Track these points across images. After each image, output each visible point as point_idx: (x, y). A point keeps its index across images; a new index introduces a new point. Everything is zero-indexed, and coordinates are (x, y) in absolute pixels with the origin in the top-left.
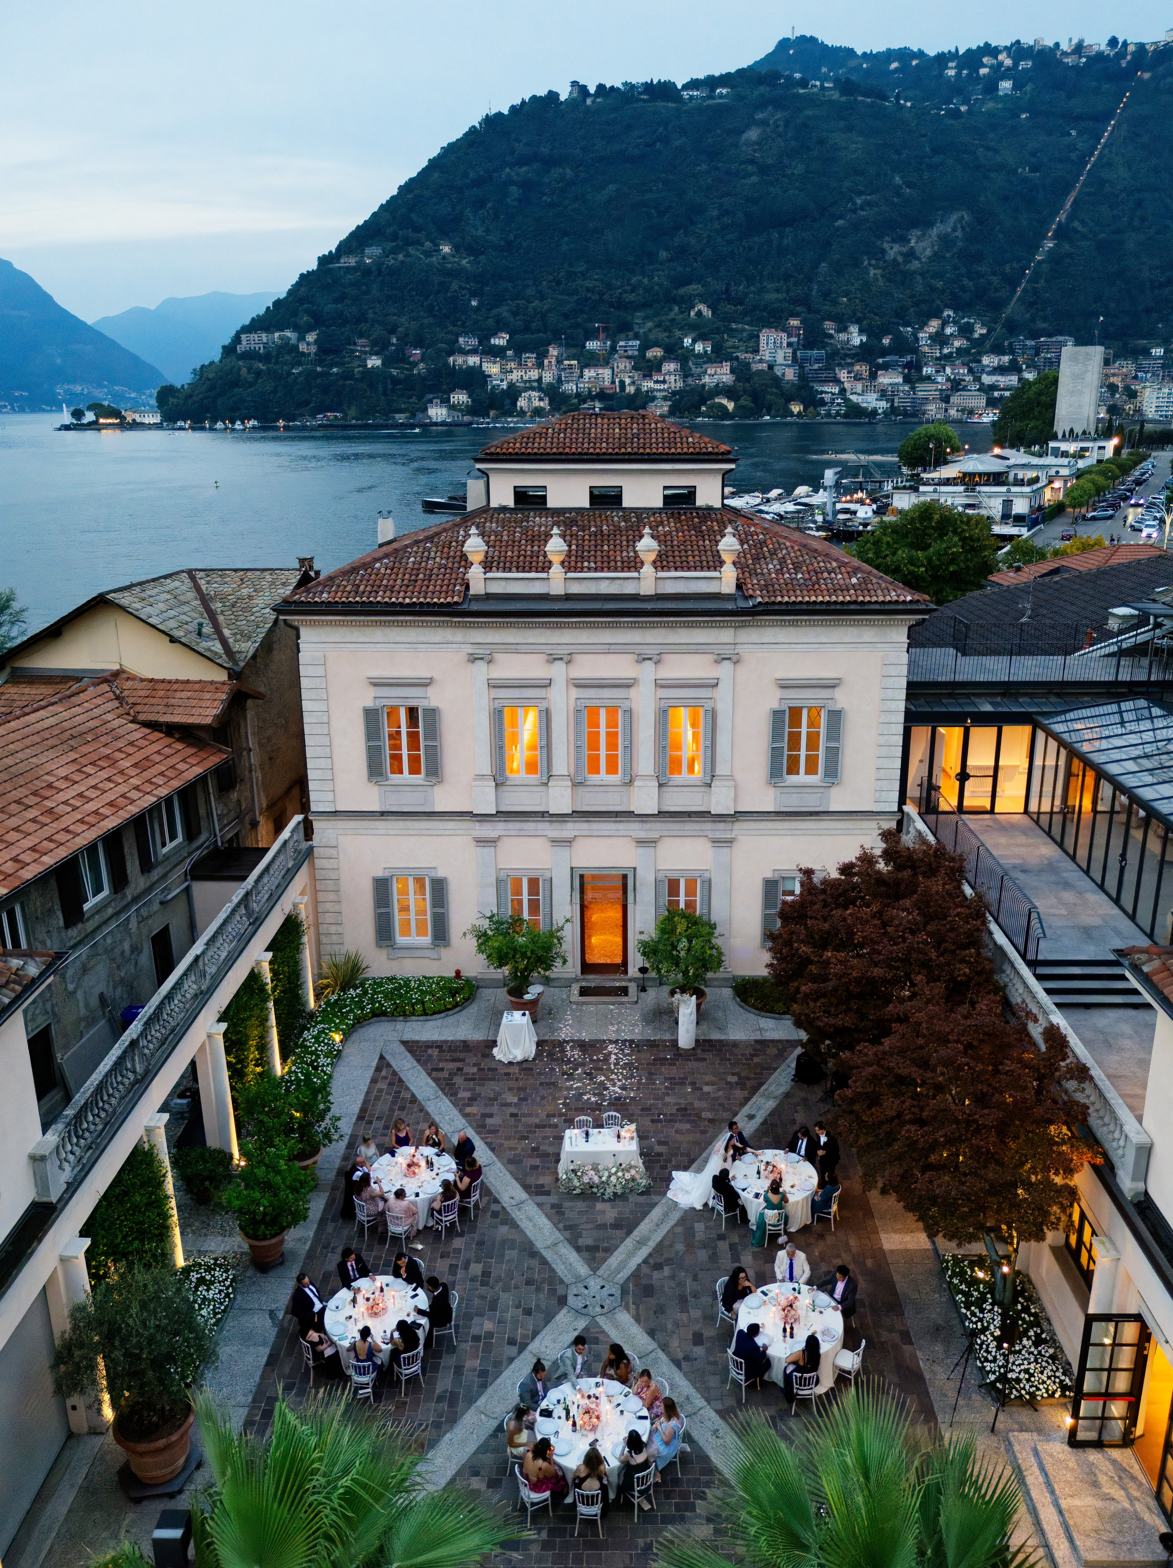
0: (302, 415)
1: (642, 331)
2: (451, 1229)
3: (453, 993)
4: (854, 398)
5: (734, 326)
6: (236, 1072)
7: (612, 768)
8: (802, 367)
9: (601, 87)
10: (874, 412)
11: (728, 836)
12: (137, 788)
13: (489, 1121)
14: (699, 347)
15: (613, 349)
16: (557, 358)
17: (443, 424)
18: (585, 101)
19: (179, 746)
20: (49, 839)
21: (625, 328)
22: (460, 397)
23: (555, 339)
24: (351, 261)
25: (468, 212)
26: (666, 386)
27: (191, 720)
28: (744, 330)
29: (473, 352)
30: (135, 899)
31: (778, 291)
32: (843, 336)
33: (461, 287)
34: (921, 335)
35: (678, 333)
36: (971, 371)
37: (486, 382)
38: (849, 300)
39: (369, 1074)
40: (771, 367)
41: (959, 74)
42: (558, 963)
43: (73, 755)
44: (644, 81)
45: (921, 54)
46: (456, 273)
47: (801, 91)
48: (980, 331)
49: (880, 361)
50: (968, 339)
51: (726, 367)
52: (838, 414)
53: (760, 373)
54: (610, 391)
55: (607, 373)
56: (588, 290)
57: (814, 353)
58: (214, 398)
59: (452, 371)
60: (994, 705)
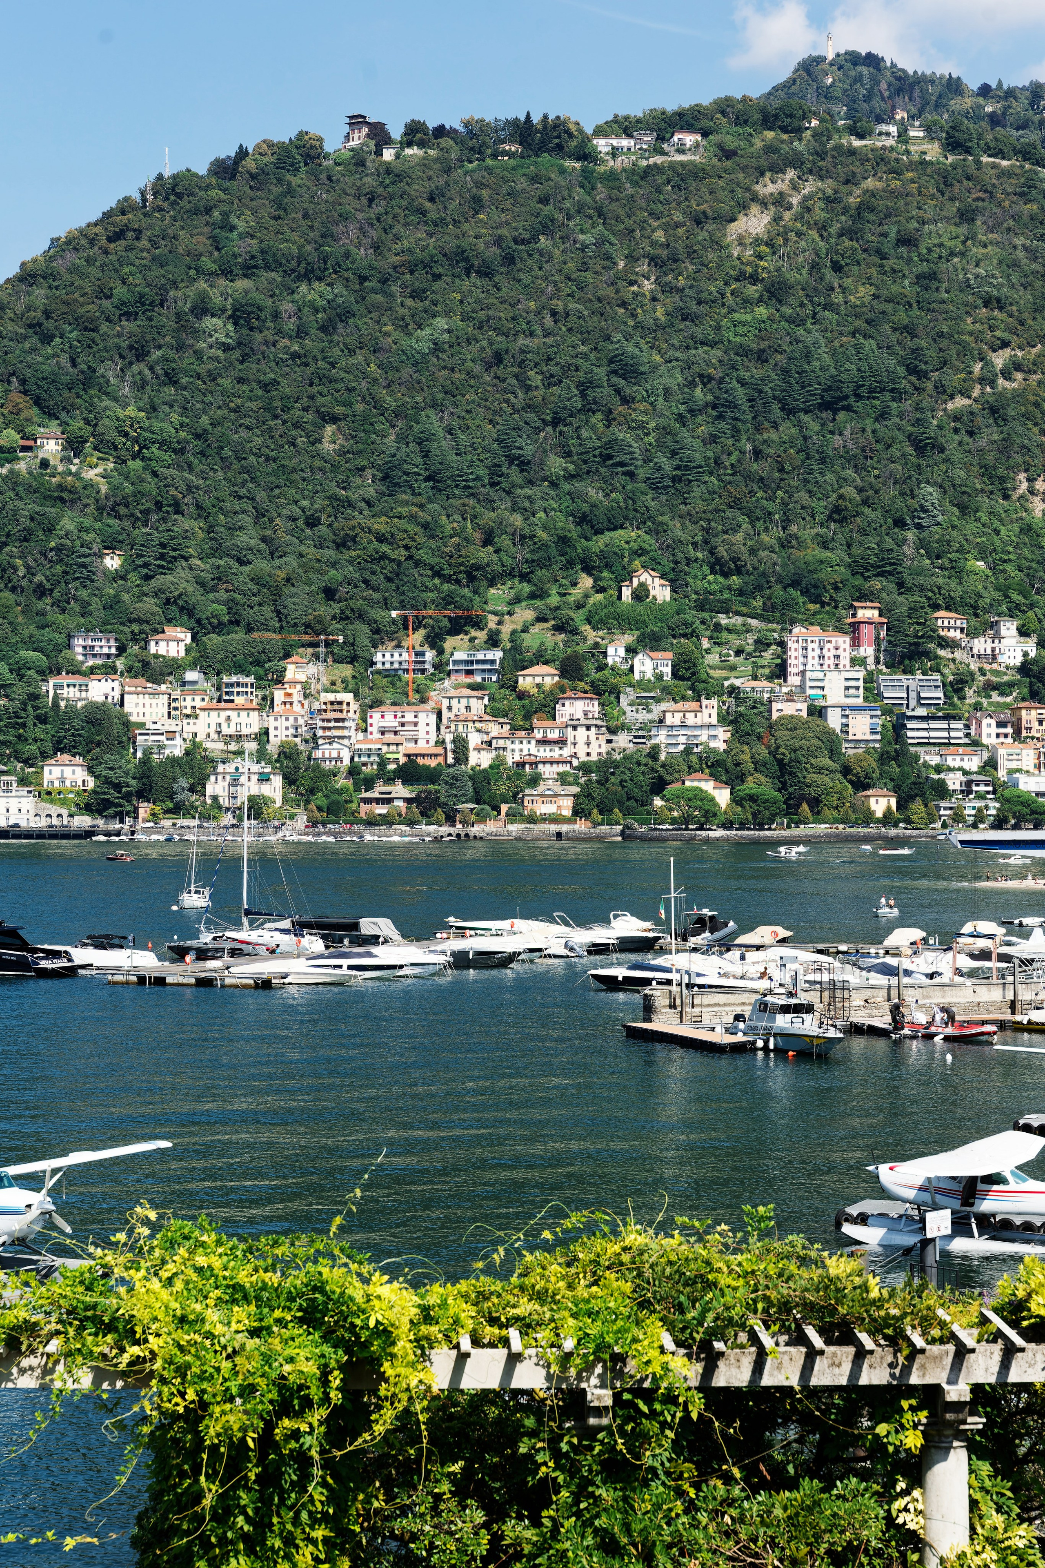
5: (724, 620)
8: (887, 712)
9: (415, 127)
14: (644, 666)
15: (440, 668)
16: (306, 685)
17: (24, 831)
18: (379, 153)
21: (465, 620)
22: (67, 772)
23: (303, 644)
25: (107, 370)
26: (567, 752)
28: (751, 629)
29: (104, 670)
31: (825, 544)
32: (981, 645)
33: (82, 529)
35: (592, 635)
37: (130, 736)
38: (993, 567)
40: (815, 712)
44: (511, 116)
46: (69, 497)
47: (857, 143)
52: (980, 816)
53: (791, 724)
54: (433, 763)
55: (426, 720)
56: (381, 539)
57: (916, 681)
59: (52, 714)
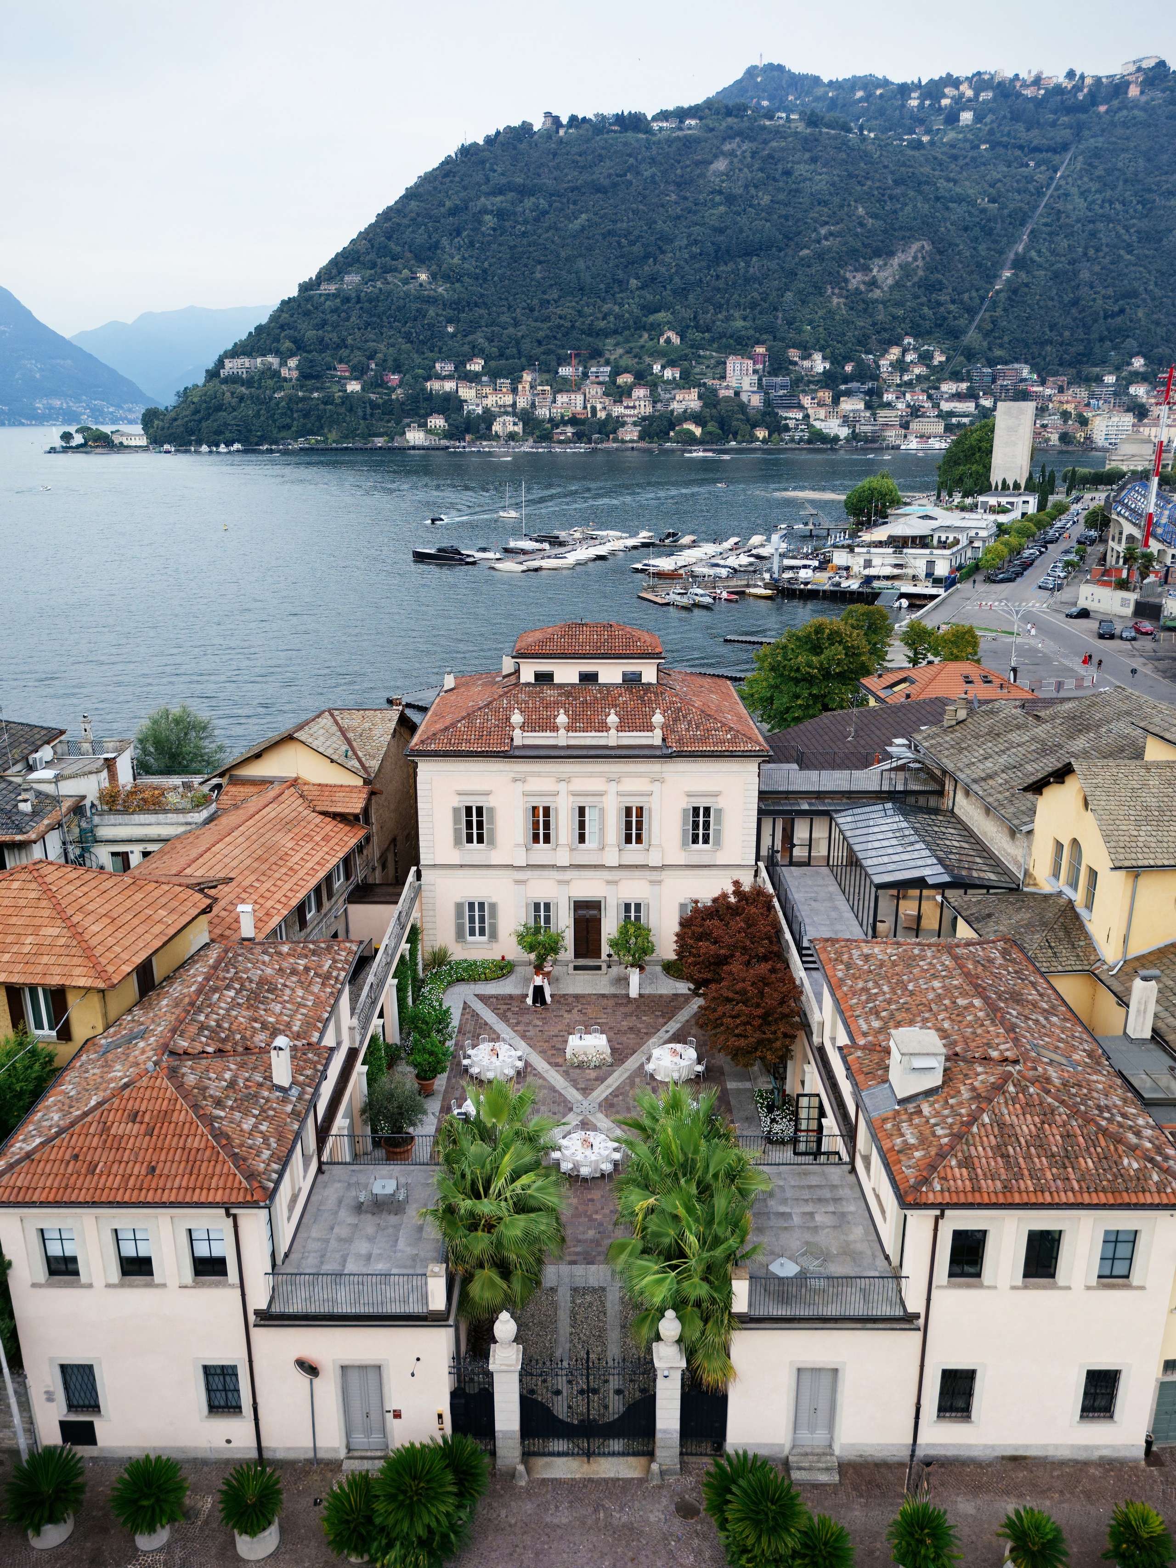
0: (285, 439)
1: (612, 357)
3: (501, 969)
4: (818, 425)
5: (701, 353)
6: (399, 1005)
8: (766, 393)
9: (573, 118)
10: (836, 439)
11: (659, 878)
12: (327, 853)
14: (668, 374)
16: (531, 383)
17: (421, 447)
18: (558, 132)
19: (341, 826)
21: (596, 354)
22: (437, 422)
23: (529, 366)
24: (332, 288)
25: (444, 241)
26: (636, 412)
27: (347, 810)
28: (712, 357)
29: (449, 377)
30: (325, 915)
31: (745, 319)
32: (806, 364)
33: (437, 314)
34: (882, 362)
35: (648, 360)
36: (930, 397)
37: (461, 408)
38: (814, 329)
39: (460, 1011)
40: (737, 394)
41: (921, 106)
42: (562, 951)
43: (290, 834)
45: (886, 83)
46: (432, 300)
47: (768, 123)
48: (939, 358)
49: (843, 387)
50: (928, 366)
51: (694, 393)
52: (801, 440)
53: (727, 399)
54: (582, 417)
55: (580, 398)
56: (560, 317)
57: (779, 380)
58: (200, 421)
59: (430, 397)
60: (810, 804)
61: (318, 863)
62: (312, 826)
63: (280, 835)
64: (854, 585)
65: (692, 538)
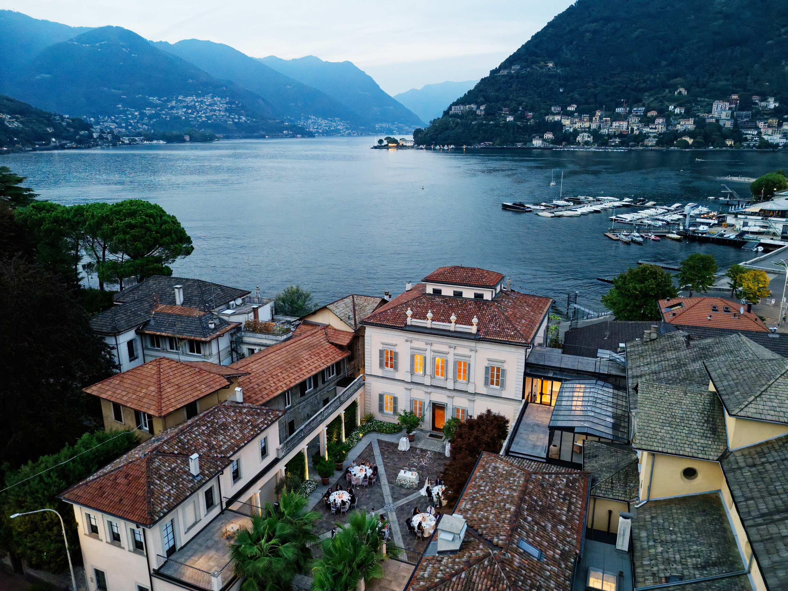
0: (474, 143)
2: (366, 487)
3: (395, 429)
4: (766, 137)
5: (699, 99)
6: (329, 439)
7: (442, 375)
8: (736, 120)
10: (777, 145)
11: (473, 399)
12: (323, 363)
13: (388, 464)
14: (677, 111)
15: (630, 112)
16: (600, 116)
17: (539, 148)
19: (337, 350)
20: (299, 376)
21: (638, 101)
22: (549, 136)
23: (600, 108)
24: (505, 72)
25: (564, 47)
26: (656, 131)
27: (341, 344)
28: (705, 101)
29: (558, 114)
30: (320, 390)
31: (727, 80)
32: (763, 104)
33: (556, 83)
35: (666, 103)
37: (562, 129)
38: (770, 84)
39: (366, 446)
40: (717, 121)
43: (310, 352)
46: (552, 76)
49: (786, 117)
51: (691, 121)
52: (754, 146)
53: (710, 123)
54: (625, 133)
55: (625, 124)
56: (620, 82)
57: (744, 113)
58: (437, 135)
59: (547, 123)
60: (554, 374)
61: (316, 367)
62: (322, 349)
63: (304, 352)
64: (732, 235)
65: (653, 203)
